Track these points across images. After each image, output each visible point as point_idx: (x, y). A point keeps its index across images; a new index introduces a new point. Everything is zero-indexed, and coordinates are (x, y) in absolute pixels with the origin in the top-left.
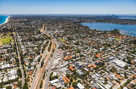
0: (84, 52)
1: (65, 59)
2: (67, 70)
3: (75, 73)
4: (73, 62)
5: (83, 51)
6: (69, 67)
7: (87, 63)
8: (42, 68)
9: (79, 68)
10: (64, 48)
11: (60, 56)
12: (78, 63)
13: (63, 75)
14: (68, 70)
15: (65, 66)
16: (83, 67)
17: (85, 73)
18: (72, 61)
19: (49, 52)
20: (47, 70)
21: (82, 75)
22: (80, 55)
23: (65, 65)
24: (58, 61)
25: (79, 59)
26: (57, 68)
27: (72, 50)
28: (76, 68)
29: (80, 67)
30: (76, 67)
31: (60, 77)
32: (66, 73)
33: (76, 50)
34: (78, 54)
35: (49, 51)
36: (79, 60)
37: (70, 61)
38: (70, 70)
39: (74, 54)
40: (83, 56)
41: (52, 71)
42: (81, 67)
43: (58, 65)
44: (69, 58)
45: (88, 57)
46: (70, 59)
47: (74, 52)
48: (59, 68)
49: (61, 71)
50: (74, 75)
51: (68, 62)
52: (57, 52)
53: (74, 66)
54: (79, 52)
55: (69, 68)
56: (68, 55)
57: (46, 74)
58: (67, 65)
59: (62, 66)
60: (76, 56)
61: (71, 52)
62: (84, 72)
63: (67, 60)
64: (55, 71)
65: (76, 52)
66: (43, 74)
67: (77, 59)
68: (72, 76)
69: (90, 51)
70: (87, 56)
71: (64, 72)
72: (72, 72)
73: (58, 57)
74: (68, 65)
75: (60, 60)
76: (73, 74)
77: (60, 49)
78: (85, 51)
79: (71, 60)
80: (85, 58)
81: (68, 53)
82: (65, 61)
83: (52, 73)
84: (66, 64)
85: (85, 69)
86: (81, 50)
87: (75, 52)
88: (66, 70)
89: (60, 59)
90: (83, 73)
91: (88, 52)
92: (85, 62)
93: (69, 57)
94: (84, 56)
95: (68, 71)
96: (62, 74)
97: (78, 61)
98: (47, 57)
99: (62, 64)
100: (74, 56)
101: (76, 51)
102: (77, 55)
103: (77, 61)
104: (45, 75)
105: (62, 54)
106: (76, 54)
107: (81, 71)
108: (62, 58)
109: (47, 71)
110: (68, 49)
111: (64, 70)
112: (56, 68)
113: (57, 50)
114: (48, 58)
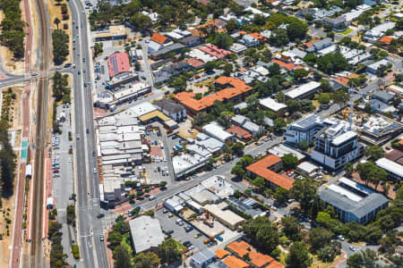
0: (339, 35)
1: (195, 105)
2: (237, 195)
3: (311, 206)
4: (270, 122)
5: (329, 29)
6: (245, 164)
7: (389, 115)
8: (15, 199)
9: (331, 162)
10: (153, 17)
11: (137, 87)
12: (318, 127)
13: (212, 233)
14: (247, 195)
15: (208, 167)
16: (362, 153)
17: (392, 194)
18: (255, 113)
19: (19, 64)
20: (62, 211)
21: (371, 218)
22: (310, 59)
23: (201, 156)
24: (133, 134)
25: (310, 95)
26: (147, 187)
27: (232, 27)
28: (307, 167)
29: (342, 158)
30: (308, 159)
31: (194, 249)
32: (233, 218)
33: (259, 22)
34: (294, 54)
35: (19, 55)
36: (315, 104)
37: (239, 119)
38: (266, 187)
39: (252, 58)
40: (337, 64)
41: (111, 217)
42: (349, 156)
43: (146, 160)
44: (227, 93)
45: (381, 72)
46: (236, 100)
47: (249, 38)
48: (163, 186)
49: (187, 206)
50: (308, 226)
51: (226, 125)
52: (98, 51)
53: (281, 151)
54: (296, 35)
55: (253, 176)
56: (209, 68)
57: (65, 242)
58: (224, 149)
59: (180, 164)
60: (274, 71)
61: (222, 44)
62: (385, 193)
63: (212, 113)
64: (135, 214)
65: (272, 41)
66: (47, 246)
67: (294, 93)
68: (291, 232)
69: (382, 15)
70: (375, 58)
71: (215, 209)
72: (281, 203)
73: (126, 92)
74: (232, 149)
75: (147, 123)
76: (298, 215)
77: (117, 30)
78: (342, 27)
79: (243, 105)
80: (362, 83)
81: (199, 54)
82: (198, 125)
83: (122, 229)
84: (215, 145)
85: (383, 163)
86: (310, 19)
87: (262, 42)
88: (228, 190)
89: (145, 108)
90: (374, 200)
91: (376, 31)
92: (370, 111)
93: (218, 87)
94: (350, 68)
95: (250, 202)
96: (200, 225)
97: (309, 109)
98: (18, 105)
99: (176, 153)
100: (261, 70)
101: (267, 34)
102: (285, 60)
103: (295, 109)
104: (67, 250)
105: (145, 63)
106: (268, 56)
107: (352, 184)
108: (160, 104)
109: (71, 222)
110: (190, 18)
111: (212, 191)
112: (133, 185)
113: (91, 36)
114: (32, 112)
